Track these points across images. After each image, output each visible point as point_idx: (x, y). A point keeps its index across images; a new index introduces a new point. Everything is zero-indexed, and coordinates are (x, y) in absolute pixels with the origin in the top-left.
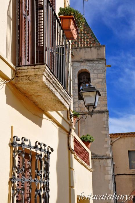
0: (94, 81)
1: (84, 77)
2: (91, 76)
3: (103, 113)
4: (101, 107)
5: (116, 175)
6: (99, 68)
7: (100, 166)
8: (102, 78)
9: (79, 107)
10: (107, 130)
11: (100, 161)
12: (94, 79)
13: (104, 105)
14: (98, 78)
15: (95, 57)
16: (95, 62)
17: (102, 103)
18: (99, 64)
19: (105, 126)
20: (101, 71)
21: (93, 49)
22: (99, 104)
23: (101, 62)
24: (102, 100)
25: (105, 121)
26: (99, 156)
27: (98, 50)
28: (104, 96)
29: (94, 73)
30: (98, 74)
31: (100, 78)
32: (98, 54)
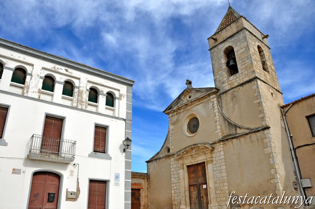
0: (238, 53)
1: (231, 55)
2: (235, 50)
3: (252, 81)
4: (249, 76)
5: (296, 148)
6: (240, 39)
7: (258, 139)
8: (245, 47)
9: (229, 84)
10: (259, 98)
11: (256, 135)
12: (238, 51)
13: (252, 73)
14: (241, 49)
15: (235, 31)
16: (236, 36)
17: (249, 71)
18: (240, 36)
19: (256, 94)
20: (243, 40)
21: (232, 25)
22: (247, 73)
23: (241, 33)
24: (249, 68)
25: (255, 89)
26: (254, 129)
27: (236, 23)
28: (251, 64)
29: (237, 46)
30: (240, 45)
31: (243, 48)
32: (237, 27)
